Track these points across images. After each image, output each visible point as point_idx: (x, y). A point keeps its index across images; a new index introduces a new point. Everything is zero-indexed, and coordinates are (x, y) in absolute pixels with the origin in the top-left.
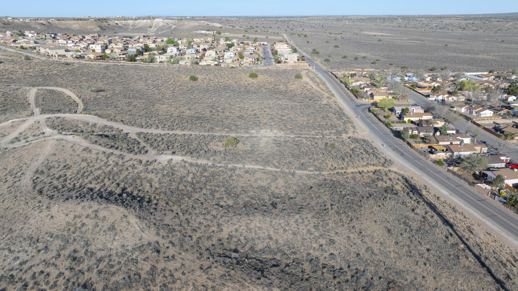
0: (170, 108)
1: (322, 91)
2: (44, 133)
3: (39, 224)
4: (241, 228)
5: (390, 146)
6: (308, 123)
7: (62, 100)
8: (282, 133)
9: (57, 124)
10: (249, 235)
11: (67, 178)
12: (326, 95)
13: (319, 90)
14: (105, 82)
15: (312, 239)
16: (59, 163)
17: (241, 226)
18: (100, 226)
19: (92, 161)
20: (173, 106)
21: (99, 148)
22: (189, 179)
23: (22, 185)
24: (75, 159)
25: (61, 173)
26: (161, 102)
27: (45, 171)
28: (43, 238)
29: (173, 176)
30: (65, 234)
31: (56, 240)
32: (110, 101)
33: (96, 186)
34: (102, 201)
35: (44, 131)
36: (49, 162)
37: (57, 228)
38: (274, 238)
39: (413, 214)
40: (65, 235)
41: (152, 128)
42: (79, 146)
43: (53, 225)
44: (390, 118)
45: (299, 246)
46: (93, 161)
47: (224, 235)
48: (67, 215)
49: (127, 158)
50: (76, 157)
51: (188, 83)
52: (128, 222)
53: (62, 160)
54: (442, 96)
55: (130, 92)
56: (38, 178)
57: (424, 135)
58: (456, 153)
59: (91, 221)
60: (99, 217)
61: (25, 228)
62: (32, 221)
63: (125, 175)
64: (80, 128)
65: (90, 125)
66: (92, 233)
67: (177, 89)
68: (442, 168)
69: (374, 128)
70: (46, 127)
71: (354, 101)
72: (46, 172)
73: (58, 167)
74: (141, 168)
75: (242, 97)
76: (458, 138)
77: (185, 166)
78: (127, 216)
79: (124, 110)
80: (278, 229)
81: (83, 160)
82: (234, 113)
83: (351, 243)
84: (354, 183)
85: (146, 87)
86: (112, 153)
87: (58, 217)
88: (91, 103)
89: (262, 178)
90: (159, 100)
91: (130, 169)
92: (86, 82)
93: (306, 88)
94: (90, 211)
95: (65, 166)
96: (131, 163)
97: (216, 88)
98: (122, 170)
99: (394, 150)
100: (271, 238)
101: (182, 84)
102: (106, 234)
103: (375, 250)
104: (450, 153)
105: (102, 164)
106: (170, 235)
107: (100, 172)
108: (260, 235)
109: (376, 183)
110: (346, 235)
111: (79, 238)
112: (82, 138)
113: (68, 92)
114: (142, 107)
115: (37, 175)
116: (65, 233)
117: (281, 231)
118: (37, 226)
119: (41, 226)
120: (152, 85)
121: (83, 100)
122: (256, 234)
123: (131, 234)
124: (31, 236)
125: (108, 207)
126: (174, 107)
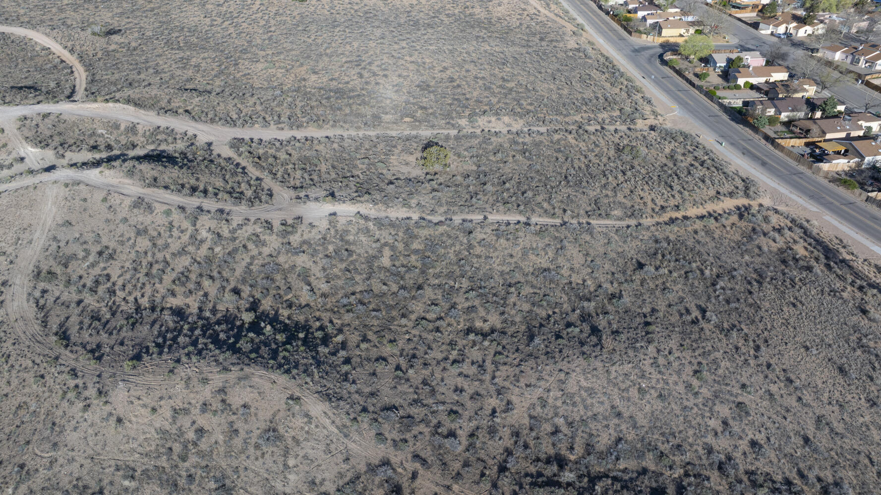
0: (274, 70)
1: (558, 19)
2: (22, 159)
3: (91, 443)
4: (551, 394)
5: (732, 144)
6: (560, 96)
7: (31, 59)
8: (521, 122)
9: (48, 133)
10: (572, 412)
11: (114, 284)
12: (570, 27)
13: (551, 15)
14: (116, 10)
15: (701, 406)
16: (85, 246)
17: (549, 391)
18: (242, 434)
19: (159, 234)
20: (277, 64)
21: (167, 196)
22: (386, 261)
23: (12, 317)
24: (119, 231)
25: (97, 271)
26: (249, 55)
27: (58, 270)
28: (111, 483)
29: (351, 259)
30: (165, 465)
31: (146, 486)
32: (140, 56)
33: (188, 301)
34: (225, 360)
35: (23, 155)
36: (62, 244)
37: (140, 449)
38: (626, 414)
39: (866, 321)
40: (163, 468)
41: (256, 126)
42: (121, 196)
43: (128, 443)
44: (708, 79)
45: (681, 428)
46: (162, 232)
47: (519, 416)
48: (154, 410)
49: (236, 220)
50: (121, 225)
51: (293, 8)
52: (307, 415)
53: (90, 237)
54: (784, 26)
55: (177, 34)
56: (44, 292)
57: (788, 117)
58: (868, 159)
59: (215, 420)
60: (234, 407)
61: (61, 461)
62: (72, 437)
63: (244, 264)
64: (101, 139)
65: (122, 127)
66: (228, 454)
67: (272, 22)
68: (853, 193)
69: (687, 103)
70: (24, 142)
71: (624, 39)
72: (59, 272)
73: (85, 258)
74: (273, 242)
75: (408, 36)
76: (860, 123)
77: (368, 230)
78: (298, 398)
79: (177, 79)
80: (627, 390)
81: (139, 233)
82: (408, 76)
83: (779, 409)
84: (714, 245)
85: (208, 21)
86: (200, 208)
87: (134, 419)
88: (101, 63)
89: (534, 246)
90: (244, 51)
91: (251, 246)
92: (74, 11)
93: (526, 13)
94: (206, 393)
95: (100, 253)
96: (249, 229)
97: (350, 17)
98: (236, 250)
99: (744, 154)
100: (619, 415)
101: (281, 11)
102: (263, 454)
103: (835, 424)
104: (857, 159)
105: (185, 238)
106: (408, 436)
107: (185, 261)
108: (595, 410)
109: (756, 243)
110: (763, 390)
111: (199, 472)
112: (122, 174)
113: (40, 38)
114: (213, 69)
115: (42, 285)
116: (163, 462)
117: (634, 393)
118: (90, 452)
119: (98, 448)
120: (219, 14)
121: (81, 58)
122: (586, 407)
123: (322, 447)
124: (80, 484)
125: (246, 377)
126: (280, 67)
